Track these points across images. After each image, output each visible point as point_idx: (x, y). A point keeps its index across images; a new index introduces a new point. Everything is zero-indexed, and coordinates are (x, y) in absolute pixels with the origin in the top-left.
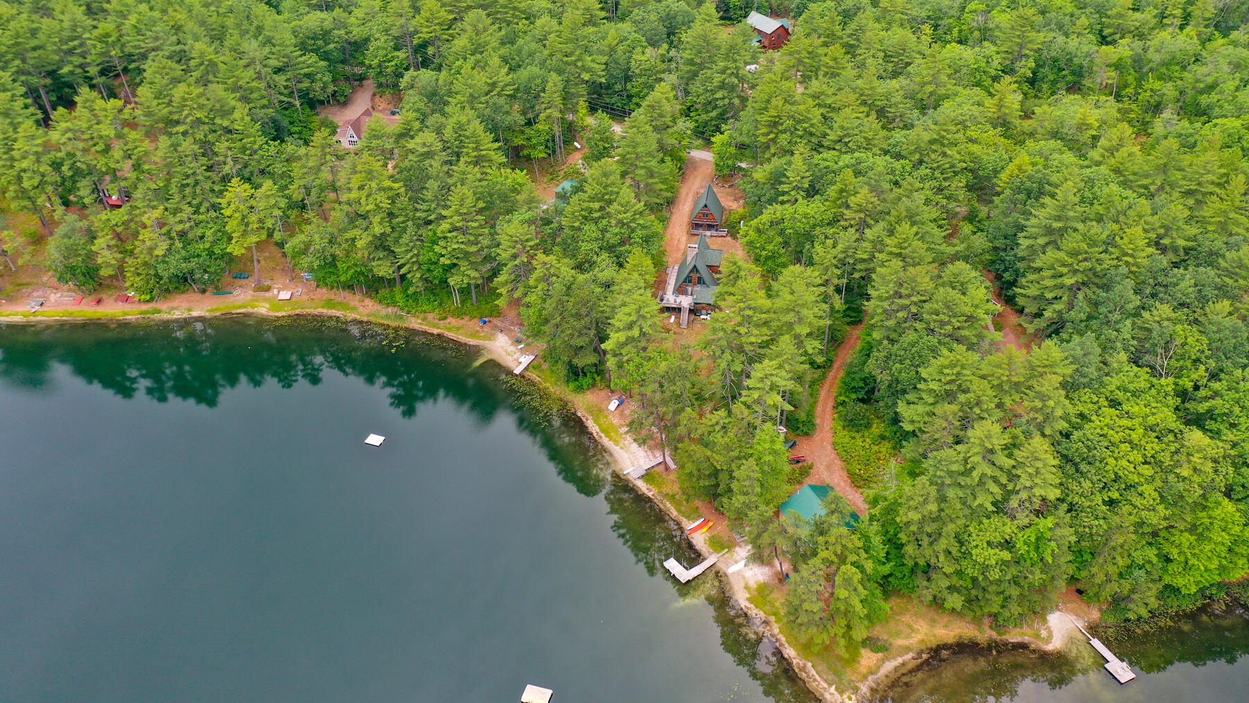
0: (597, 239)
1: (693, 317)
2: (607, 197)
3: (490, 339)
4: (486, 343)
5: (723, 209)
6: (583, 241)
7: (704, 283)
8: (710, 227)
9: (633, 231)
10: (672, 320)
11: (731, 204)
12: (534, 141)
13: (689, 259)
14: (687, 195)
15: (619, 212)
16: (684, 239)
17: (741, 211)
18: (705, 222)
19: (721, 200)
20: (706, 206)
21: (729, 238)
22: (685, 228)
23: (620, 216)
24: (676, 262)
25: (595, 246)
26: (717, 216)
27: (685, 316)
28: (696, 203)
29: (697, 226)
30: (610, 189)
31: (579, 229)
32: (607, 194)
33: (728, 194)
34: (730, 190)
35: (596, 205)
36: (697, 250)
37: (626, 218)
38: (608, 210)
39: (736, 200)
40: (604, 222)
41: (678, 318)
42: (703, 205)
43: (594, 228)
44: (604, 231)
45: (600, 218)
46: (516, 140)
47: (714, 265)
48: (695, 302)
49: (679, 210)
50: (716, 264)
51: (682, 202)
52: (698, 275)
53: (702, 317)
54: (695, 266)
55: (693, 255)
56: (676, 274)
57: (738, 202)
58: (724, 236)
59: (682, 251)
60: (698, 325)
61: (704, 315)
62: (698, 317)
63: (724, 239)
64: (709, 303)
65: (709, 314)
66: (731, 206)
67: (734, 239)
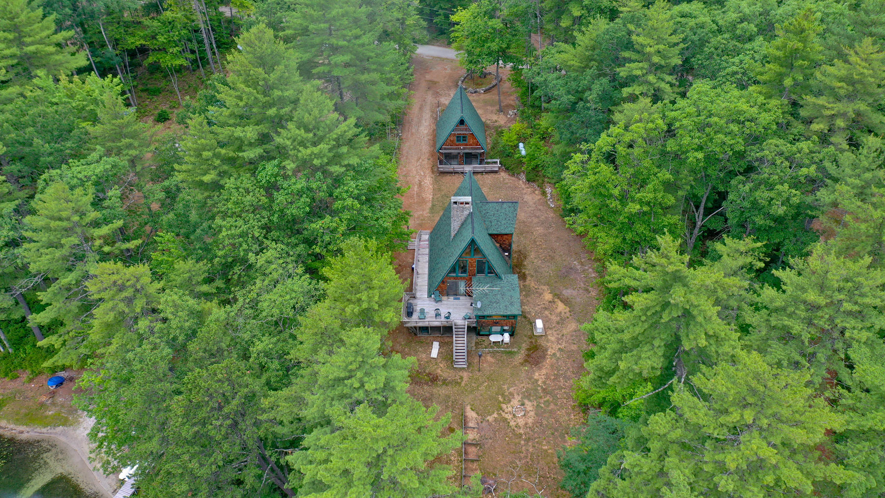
0: (256, 209)
1: (475, 342)
2: (272, 112)
5: (485, 127)
6: (225, 215)
8: (469, 158)
9: (338, 181)
10: (435, 352)
11: (495, 118)
12: (161, 39)
13: (455, 225)
14: (421, 108)
15: (303, 144)
16: (428, 181)
17: (516, 126)
18: (463, 149)
19: (479, 112)
20: (462, 122)
21: (503, 175)
22: (426, 163)
23: (304, 152)
24: (421, 226)
25: (254, 225)
26: (480, 137)
27: (461, 342)
28: (438, 122)
29: (448, 158)
30: (277, 93)
31: (217, 186)
32: (271, 105)
33: (486, 103)
34: (488, 96)
35: (250, 132)
36: (470, 208)
37: (318, 156)
38: (278, 140)
39: (502, 110)
40: (270, 167)
41: (446, 345)
42: (456, 120)
43: (246, 181)
44: (271, 188)
45: (262, 158)
46: (131, 40)
47: (503, 232)
48: (480, 313)
49: (412, 134)
50: (507, 231)
51: (415, 119)
52: (478, 257)
53: (494, 338)
54: (473, 241)
55: (463, 218)
56: (427, 251)
57: (506, 114)
58: (496, 172)
59: (430, 205)
60: (489, 358)
61: (496, 333)
62: (484, 338)
63: (496, 176)
64: (509, 313)
65: (505, 331)
66: (496, 121)
67: (513, 175)
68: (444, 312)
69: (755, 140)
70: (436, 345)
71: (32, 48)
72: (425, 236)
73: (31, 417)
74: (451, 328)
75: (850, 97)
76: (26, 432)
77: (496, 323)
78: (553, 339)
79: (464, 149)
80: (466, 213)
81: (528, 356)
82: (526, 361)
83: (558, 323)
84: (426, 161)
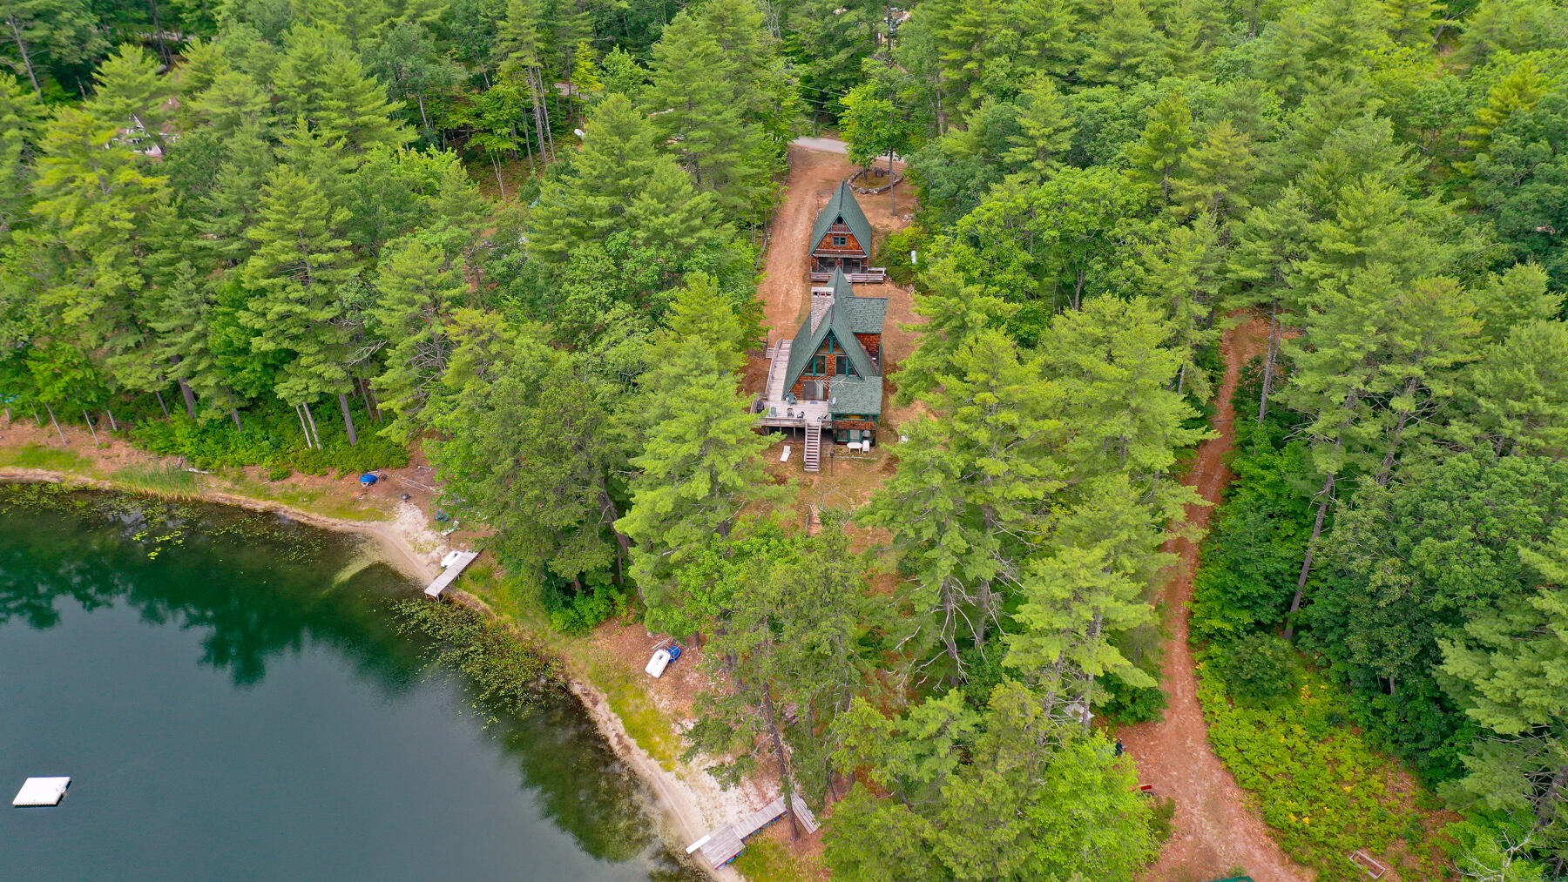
0: (605, 276)
1: (830, 447)
2: (626, 182)
3: (380, 518)
4: (373, 527)
5: (872, 232)
6: (573, 282)
7: (853, 371)
8: (850, 264)
9: (688, 252)
10: (785, 456)
11: (886, 221)
12: (489, 117)
13: (816, 320)
14: (797, 210)
15: (654, 213)
16: (798, 291)
17: (910, 231)
18: (840, 252)
19: (868, 215)
20: (840, 220)
21: (889, 286)
22: (798, 270)
23: (657, 221)
24: (784, 335)
25: (601, 291)
26: (862, 240)
27: (813, 445)
28: (815, 224)
29: (823, 263)
30: (630, 163)
31: (563, 257)
32: (625, 176)
33: (879, 205)
34: (882, 198)
35: (602, 202)
36: (831, 300)
37: (670, 225)
38: (629, 210)
39: (896, 214)
40: (621, 237)
41: (797, 451)
42: (833, 217)
43: (595, 249)
44: (620, 257)
45: (611, 229)
46: (452, 118)
47: (870, 331)
48: (835, 411)
49: (784, 238)
50: (874, 330)
51: (789, 222)
52: (837, 353)
53: (851, 445)
54: (831, 332)
55: (824, 311)
56: (787, 358)
57: (900, 218)
58: (880, 283)
59: (796, 315)
60: (844, 465)
61: (855, 441)
62: (842, 447)
63: (881, 287)
64: (867, 412)
65: (865, 438)
66: (887, 226)
67: (901, 287)
68: (797, 411)
69: (1110, 218)
70: (787, 449)
71: (365, 118)
72: (787, 345)
73: (343, 510)
74: (803, 429)
75: (1212, 180)
76: (339, 524)
77: (853, 426)
79: (842, 253)
80: (828, 305)
81: (888, 465)
82: (885, 469)
84: (798, 269)
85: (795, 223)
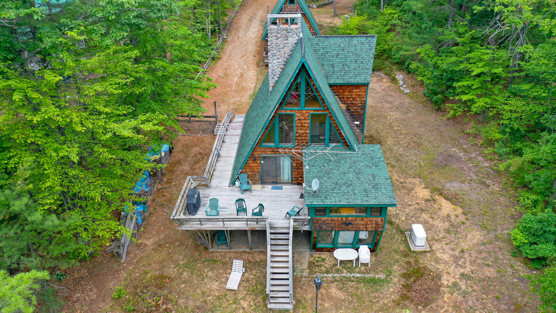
1: (307, 255)
7: (337, 138)
10: (235, 279)
11: (330, 21)
16: (252, 73)
24: (237, 111)
27: (281, 260)
33: (320, 13)
34: (321, 9)
39: (337, 16)
41: (257, 267)
47: (353, 81)
48: (317, 202)
49: (238, 37)
50: (359, 80)
51: (244, 27)
52: (312, 109)
53: (341, 254)
54: (303, 68)
55: (287, 50)
56: (239, 132)
57: (341, 17)
59: (251, 92)
60: (334, 291)
61: (345, 246)
62: (325, 255)
64: (373, 202)
65: (361, 242)
66: (331, 23)
68: (251, 204)
70: (238, 265)
72: (240, 119)
74: (263, 233)
77: (346, 225)
78: (446, 257)
80: (292, 40)
81: (407, 287)
82: (404, 297)
83: (448, 231)
84: (252, 58)
85: (248, 28)
